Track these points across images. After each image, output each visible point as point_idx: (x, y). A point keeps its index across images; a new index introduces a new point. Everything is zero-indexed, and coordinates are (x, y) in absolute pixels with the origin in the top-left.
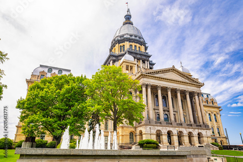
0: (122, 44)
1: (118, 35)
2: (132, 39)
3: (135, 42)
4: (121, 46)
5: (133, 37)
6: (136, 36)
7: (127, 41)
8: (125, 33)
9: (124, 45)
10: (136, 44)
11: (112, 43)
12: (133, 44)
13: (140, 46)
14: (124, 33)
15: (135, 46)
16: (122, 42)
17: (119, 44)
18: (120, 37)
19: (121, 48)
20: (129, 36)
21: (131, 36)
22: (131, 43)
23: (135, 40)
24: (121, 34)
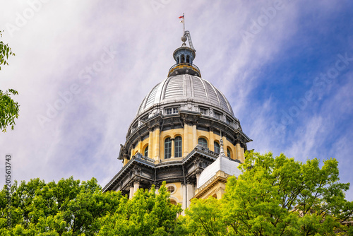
0: (171, 133)
1: (157, 102)
2: (208, 120)
3: (216, 132)
4: (168, 139)
5: (211, 115)
6: (217, 113)
7: (191, 123)
8: (185, 98)
9: (178, 137)
10: (218, 138)
11: (135, 125)
12: (212, 137)
13: (231, 145)
14: (178, 99)
15: (216, 143)
16: (173, 127)
17: (161, 130)
18: (168, 109)
19: (168, 146)
20: (196, 110)
21: (204, 108)
22: (204, 133)
23: (216, 123)
24: (170, 99)
